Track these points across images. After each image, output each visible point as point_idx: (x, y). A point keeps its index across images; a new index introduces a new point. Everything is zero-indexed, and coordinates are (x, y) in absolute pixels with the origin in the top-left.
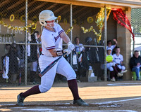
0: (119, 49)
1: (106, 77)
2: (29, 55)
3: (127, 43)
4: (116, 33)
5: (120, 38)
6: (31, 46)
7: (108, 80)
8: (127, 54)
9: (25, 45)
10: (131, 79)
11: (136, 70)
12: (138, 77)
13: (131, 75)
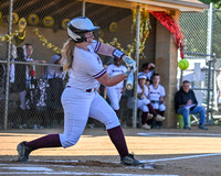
0: (158, 77)
1: (135, 122)
2: (13, 80)
3: (171, 69)
4: (154, 51)
5: (160, 58)
6: (17, 66)
7: (138, 126)
8: (171, 86)
9: (6, 65)
10: (175, 127)
11: (183, 113)
12: (186, 124)
13: (176, 120)
